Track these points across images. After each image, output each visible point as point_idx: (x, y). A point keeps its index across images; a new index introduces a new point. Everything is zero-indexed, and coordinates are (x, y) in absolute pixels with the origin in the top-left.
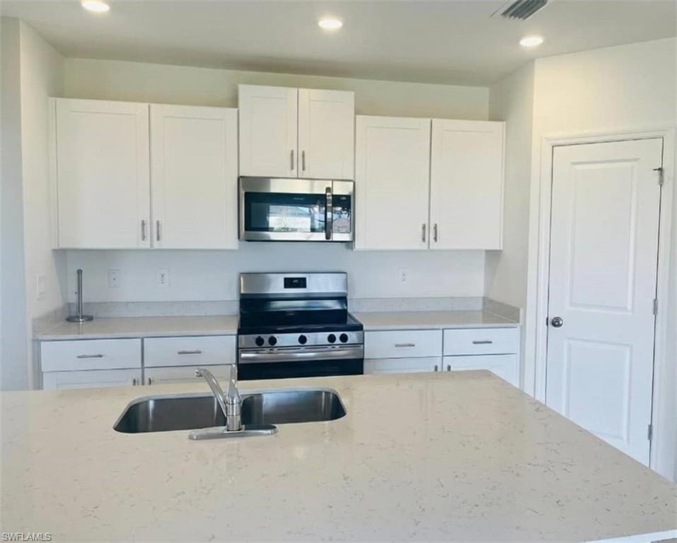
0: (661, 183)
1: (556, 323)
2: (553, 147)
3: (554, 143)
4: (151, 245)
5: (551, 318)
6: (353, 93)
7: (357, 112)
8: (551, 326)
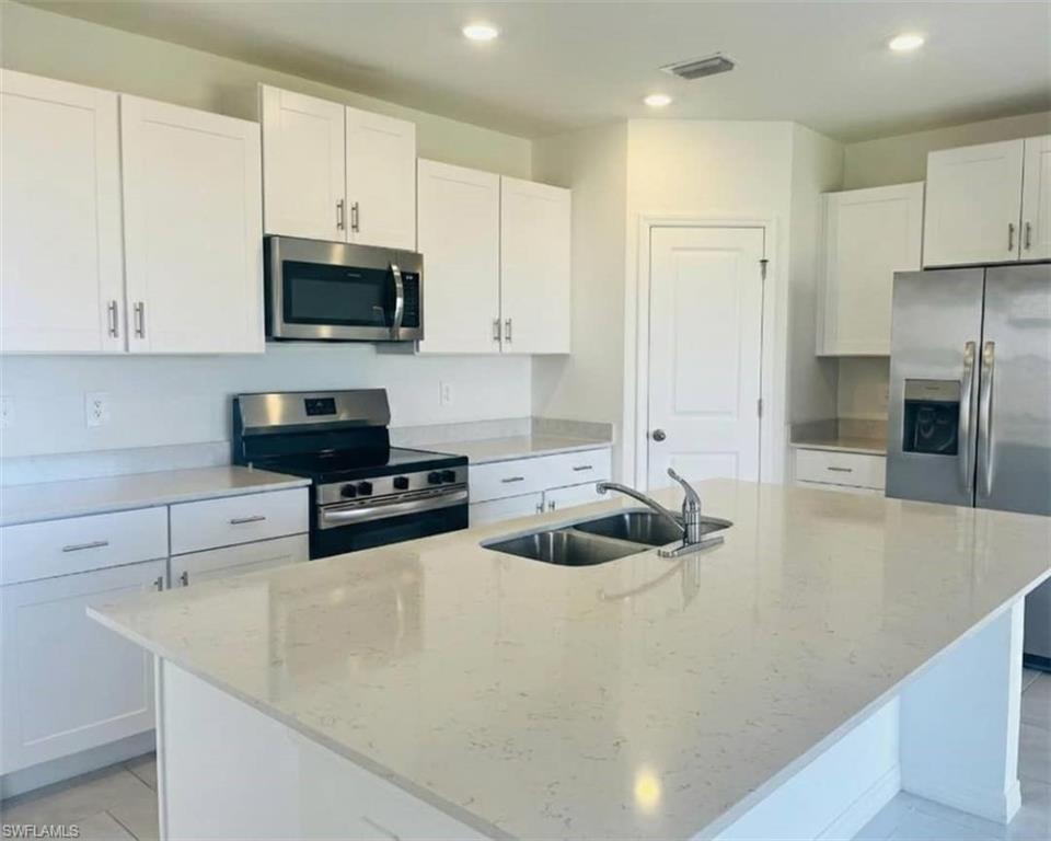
0: (764, 272)
1: (659, 436)
2: (651, 227)
3: (653, 223)
4: (127, 349)
5: (652, 430)
6: (414, 125)
7: (421, 153)
8: (652, 441)
